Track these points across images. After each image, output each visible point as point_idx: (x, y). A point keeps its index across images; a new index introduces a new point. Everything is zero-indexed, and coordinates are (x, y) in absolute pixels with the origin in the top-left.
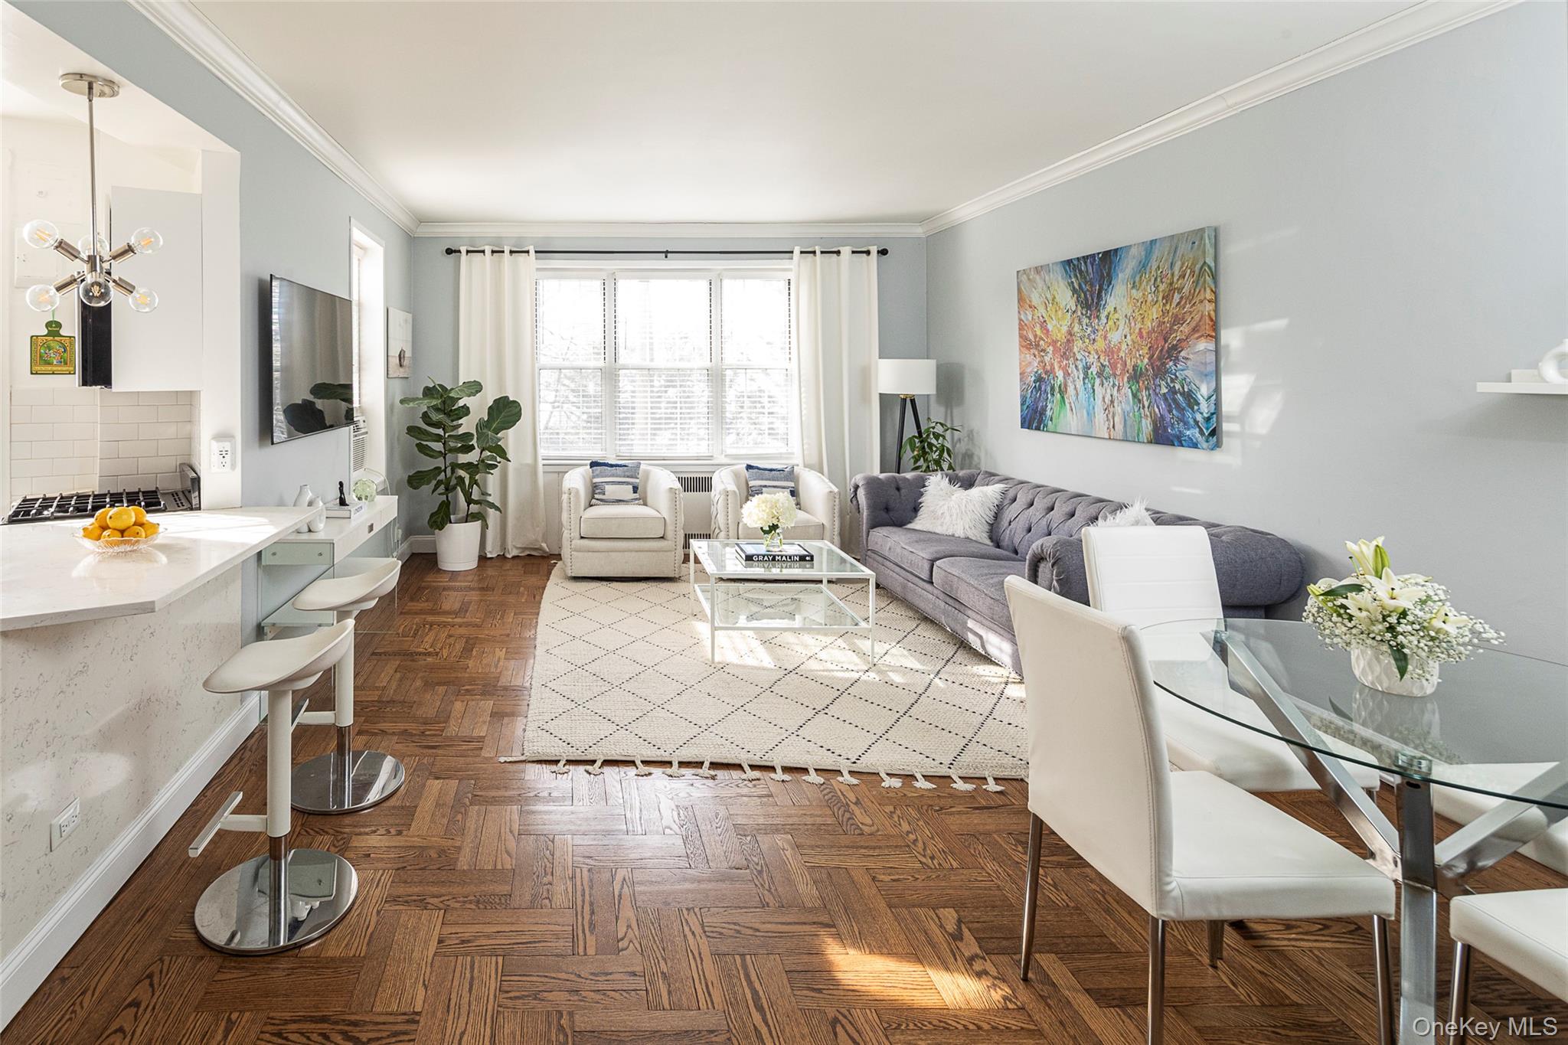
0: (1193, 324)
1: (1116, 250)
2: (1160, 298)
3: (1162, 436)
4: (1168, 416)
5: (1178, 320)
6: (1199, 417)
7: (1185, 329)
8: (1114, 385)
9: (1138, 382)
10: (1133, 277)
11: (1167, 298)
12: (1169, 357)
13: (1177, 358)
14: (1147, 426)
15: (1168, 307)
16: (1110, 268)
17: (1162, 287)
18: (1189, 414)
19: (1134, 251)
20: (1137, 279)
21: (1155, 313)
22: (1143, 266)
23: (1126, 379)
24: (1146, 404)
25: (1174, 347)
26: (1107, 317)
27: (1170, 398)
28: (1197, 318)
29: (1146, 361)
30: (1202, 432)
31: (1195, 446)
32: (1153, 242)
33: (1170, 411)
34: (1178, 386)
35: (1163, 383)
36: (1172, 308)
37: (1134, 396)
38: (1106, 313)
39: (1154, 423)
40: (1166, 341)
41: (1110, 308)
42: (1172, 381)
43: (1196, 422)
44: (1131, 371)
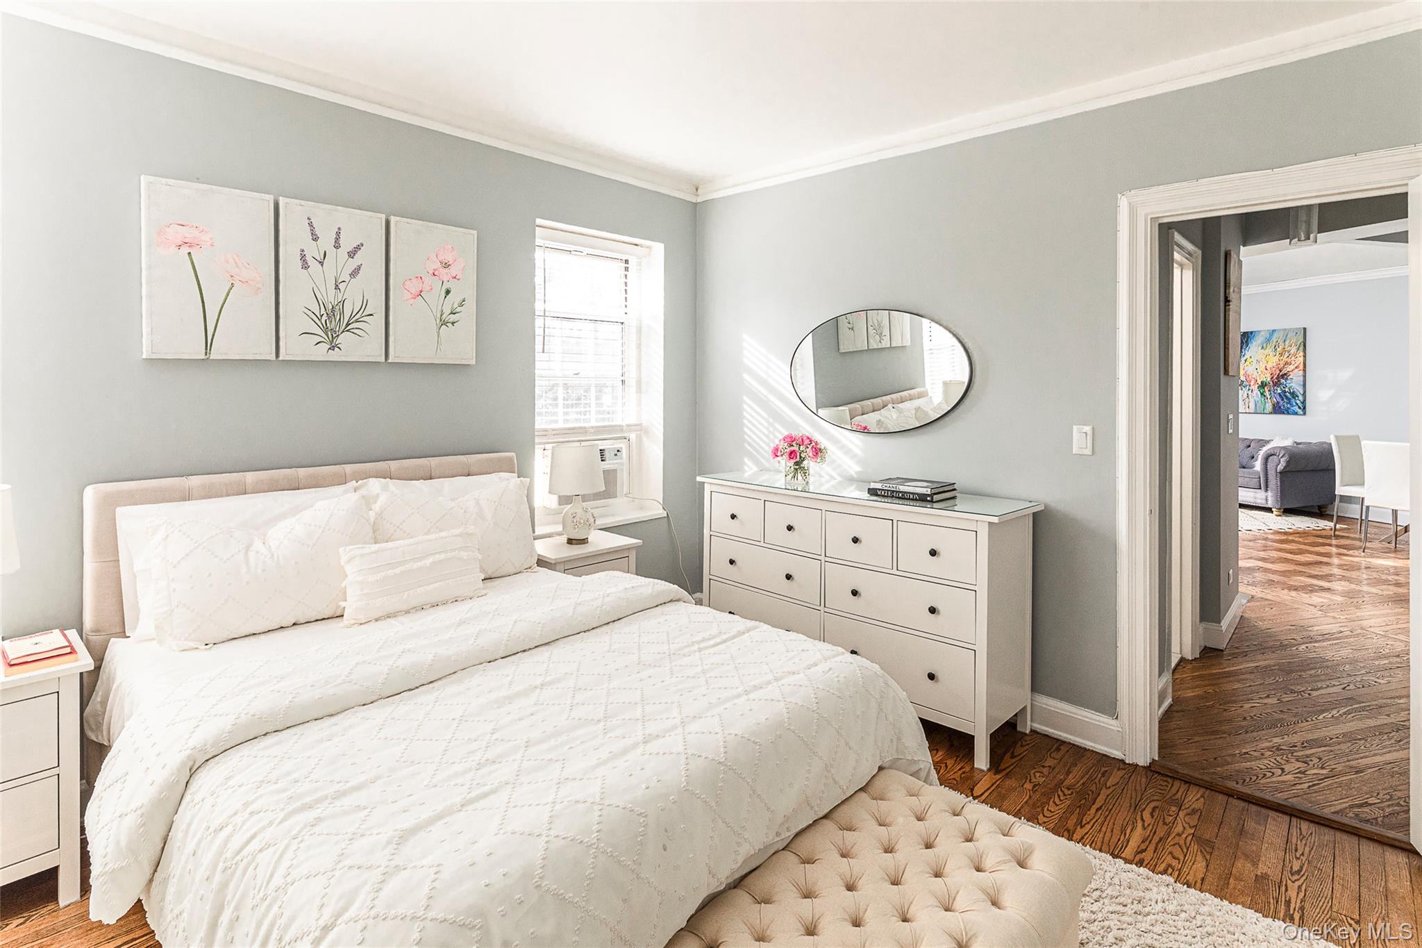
0: (1296, 365)
1: (1252, 332)
2: (1278, 354)
3: (1277, 410)
4: (1281, 402)
5: (1286, 363)
6: (1298, 402)
7: (1292, 367)
8: (1249, 390)
9: (1264, 388)
10: (1262, 344)
11: (1281, 354)
12: (1283, 378)
13: (1287, 378)
14: (1269, 407)
15: (1282, 358)
16: (1247, 340)
17: (1278, 350)
18: (1293, 400)
19: (1262, 333)
20: (1265, 345)
21: (1276, 359)
22: (1268, 340)
23: (1256, 387)
24: (1269, 397)
25: (1285, 374)
26: (1246, 361)
27: (1283, 396)
28: (1298, 363)
29: (1269, 379)
30: (1299, 408)
31: (1296, 414)
32: (1274, 331)
33: (1283, 400)
34: (1287, 390)
35: (1279, 389)
36: (1285, 358)
37: (1262, 394)
38: (1245, 358)
39: (1274, 405)
40: (1281, 371)
41: (1247, 356)
42: (1284, 388)
43: (1297, 404)
44: (1260, 383)
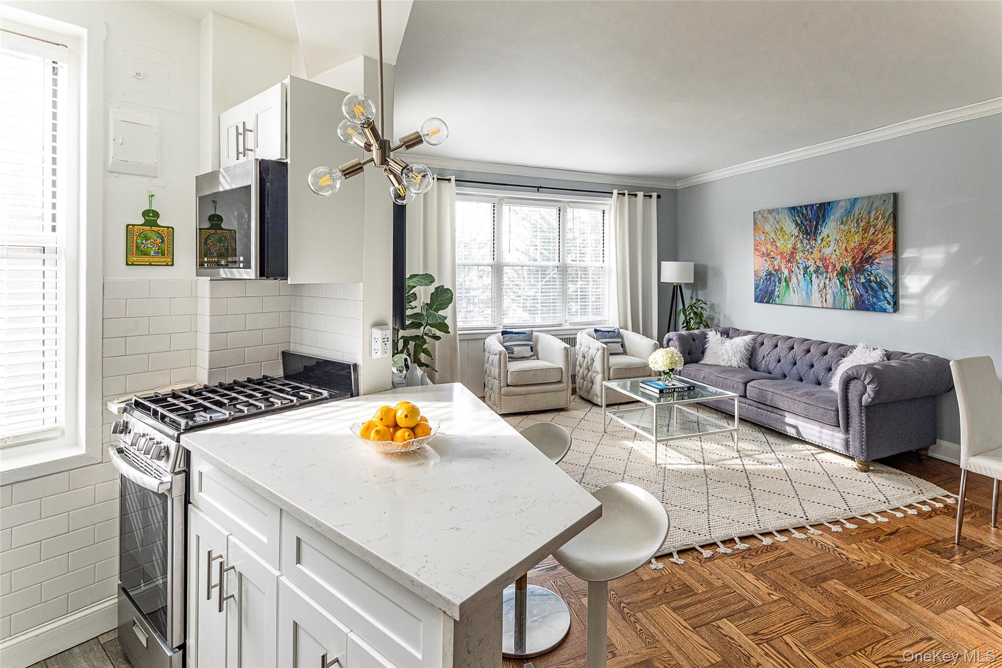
0: (884, 245)
1: (829, 203)
2: (861, 230)
3: (860, 305)
4: (865, 295)
5: (872, 242)
6: (887, 295)
7: (879, 247)
8: (826, 278)
9: (844, 276)
10: (842, 218)
11: (865, 230)
12: (867, 262)
13: (872, 263)
14: (850, 300)
15: (866, 235)
16: (824, 213)
17: (862, 224)
18: (880, 293)
19: (841, 204)
20: (845, 219)
21: (857, 238)
22: (849, 212)
23: (835, 274)
24: (850, 288)
25: (870, 257)
26: (822, 240)
27: (867, 286)
28: (887, 242)
29: (850, 264)
30: (889, 303)
31: (884, 311)
32: (856, 199)
33: (867, 292)
34: (872, 278)
35: (862, 277)
36: (869, 236)
37: (841, 283)
38: (821, 237)
39: (856, 298)
40: (864, 254)
41: (824, 235)
42: (869, 275)
43: (885, 298)
44: (839, 270)
